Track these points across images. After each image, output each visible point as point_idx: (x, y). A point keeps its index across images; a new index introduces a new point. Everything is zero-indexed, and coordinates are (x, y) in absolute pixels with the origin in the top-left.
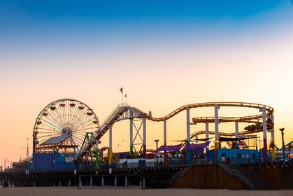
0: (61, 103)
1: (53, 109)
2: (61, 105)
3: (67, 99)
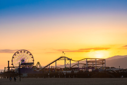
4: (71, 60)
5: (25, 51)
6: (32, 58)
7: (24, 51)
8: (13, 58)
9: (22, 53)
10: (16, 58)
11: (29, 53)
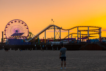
0: (15, 21)
1: (12, 23)
2: (15, 22)
3: (17, 20)
4: (61, 29)
5: (20, 21)
6: (27, 28)
7: (18, 21)
8: (6, 27)
9: (16, 23)
10: (9, 28)
11: (24, 23)
